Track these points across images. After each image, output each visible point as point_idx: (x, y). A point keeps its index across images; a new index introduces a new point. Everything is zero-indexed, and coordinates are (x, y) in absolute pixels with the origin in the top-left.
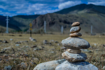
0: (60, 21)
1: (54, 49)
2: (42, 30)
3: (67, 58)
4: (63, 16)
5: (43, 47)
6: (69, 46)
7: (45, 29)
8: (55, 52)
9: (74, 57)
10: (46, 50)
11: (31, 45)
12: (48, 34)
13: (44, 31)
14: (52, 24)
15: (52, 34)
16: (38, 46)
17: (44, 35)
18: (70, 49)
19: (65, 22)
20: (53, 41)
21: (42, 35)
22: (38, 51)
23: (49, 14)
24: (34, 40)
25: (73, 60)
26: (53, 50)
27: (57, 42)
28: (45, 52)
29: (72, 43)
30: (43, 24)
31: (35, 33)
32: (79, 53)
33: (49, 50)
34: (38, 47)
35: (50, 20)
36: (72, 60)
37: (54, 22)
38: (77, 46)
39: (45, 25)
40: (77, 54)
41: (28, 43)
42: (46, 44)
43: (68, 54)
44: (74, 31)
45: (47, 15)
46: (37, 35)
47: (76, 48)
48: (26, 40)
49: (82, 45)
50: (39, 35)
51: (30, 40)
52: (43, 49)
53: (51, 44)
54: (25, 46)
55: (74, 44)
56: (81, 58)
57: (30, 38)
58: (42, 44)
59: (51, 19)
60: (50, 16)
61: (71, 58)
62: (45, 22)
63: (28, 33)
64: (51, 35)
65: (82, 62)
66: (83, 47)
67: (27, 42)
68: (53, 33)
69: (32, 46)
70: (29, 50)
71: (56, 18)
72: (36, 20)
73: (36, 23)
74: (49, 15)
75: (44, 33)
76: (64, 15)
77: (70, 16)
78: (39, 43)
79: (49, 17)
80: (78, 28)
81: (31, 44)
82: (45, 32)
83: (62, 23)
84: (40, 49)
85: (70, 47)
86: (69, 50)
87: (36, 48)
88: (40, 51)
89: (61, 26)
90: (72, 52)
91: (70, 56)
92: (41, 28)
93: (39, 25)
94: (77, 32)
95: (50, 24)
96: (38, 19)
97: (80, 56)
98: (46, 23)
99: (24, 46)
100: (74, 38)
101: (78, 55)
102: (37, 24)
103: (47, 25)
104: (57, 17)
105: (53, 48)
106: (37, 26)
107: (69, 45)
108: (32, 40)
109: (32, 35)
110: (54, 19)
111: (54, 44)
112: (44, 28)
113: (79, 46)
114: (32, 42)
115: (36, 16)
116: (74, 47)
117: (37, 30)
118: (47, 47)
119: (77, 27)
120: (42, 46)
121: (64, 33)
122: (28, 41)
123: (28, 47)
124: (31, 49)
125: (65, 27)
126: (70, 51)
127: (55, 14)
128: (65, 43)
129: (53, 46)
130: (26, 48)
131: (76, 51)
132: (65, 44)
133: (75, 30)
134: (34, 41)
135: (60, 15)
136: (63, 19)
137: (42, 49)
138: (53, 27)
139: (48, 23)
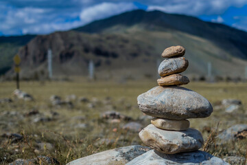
0: (87, 50)
1: (83, 116)
2: (43, 73)
3: (154, 145)
4: (92, 38)
5: (55, 114)
6: (161, 111)
7: (50, 69)
8: (87, 125)
9: (175, 142)
10: (65, 122)
11: (24, 109)
12: (57, 80)
13: (48, 73)
14: (66, 56)
15: (66, 80)
16: (40, 111)
17: (47, 83)
18: (163, 121)
19: (98, 52)
20: (73, 97)
21: (43, 83)
22: (43, 124)
23: (60, 33)
24: (28, 96)
25: (174, 150)
26: (82, 120)
27: (85, 101)
28: (62, 125)
29: (168, 102)
30: (44, 58)
31: (26, 79)
32: (185, 129)
33: (72, 122)
34: (41, 114)
35: (63, 48)
36: (169, 150)
37: (71, 51)
38: (182, 112)
39: (50, 60)
40: (181, 133)
41: (12, 104)
42: (59, 106)
43: (160, 134)
44: (169, 71)
45: (53, 35)
46: (31, 83)
47: (178, 115)
48: (7, 97)
49: (195, 107)
50: (36, 83)
51: (16, 96)
52: (56, 117)
53: (71, 105)
54: (8, 113)
55: (174, 105)
56: (191, 143)
57: (17, 92)
58: (51, 106)
59: (65, 44)
60: (62, 38)
61: (168, 145)
62: (50, 53)
63: (9, 79)
64: (66, 84)
65: (193, 155)
66: (196, 114)
67: (10, 101)
68: (71, 77)
69: (26, 111)
70: (22, 123)
71: (75, 42)
72: (26, 49)
73: (27, 54)
74: (58, 36)
75: (48, 79)
76: (95, 36)
77: (108, 38)
78: (42, 104)
79: (60, 41)
80: (180, 62)
81: (22, 106)
82: (51, 76)
83: (90, 55)
84: (49, 120)
85: (164, 114)
86: (159, 121)
87: (37, 115)
88: (50, 123)
89: (87, 62)
90: (167, 126)
91: (163, 138)
92: (40, 68)
93: (34, 59)
94: (177, 72)
95: (61, 57)
96: (32, 45)
97: (190, 138)
98: (53, 54)
99: (5, 113)
100: (171, 89)
101: (183, 136)
102: (30, 57)
103: (54, 59)
104: (79, 39)
105: (79, 114)
106: (31, 62)
107: (160, 108)
108: (21, 96)
109: (21, 83)
110: (72, 45)
111: (80, 104)
112: (47, 66)
113: (188, 109)
114: (23, 100)
115: (28, 38)
116: (175, 114)
117: (31, 72)
118: (64, 112)
119: (179, 59)
120: (51, 112)
121: (95, 78)
122: (13, 98)
123: (16, 115)
124: (25, 120)
125: (97, 65)
126: (163, 124)
127: (74, 34)
128: (149, 104)
129: (78, 109)
130: (12, 116)
131: (177, 125)
132: (148, 107)
133: (174, 67)
134: (27, 99)
135: (85, 36)
136: (93, 45)
137: (54, 120)
138: (69, 65)
139: (58, 54)
